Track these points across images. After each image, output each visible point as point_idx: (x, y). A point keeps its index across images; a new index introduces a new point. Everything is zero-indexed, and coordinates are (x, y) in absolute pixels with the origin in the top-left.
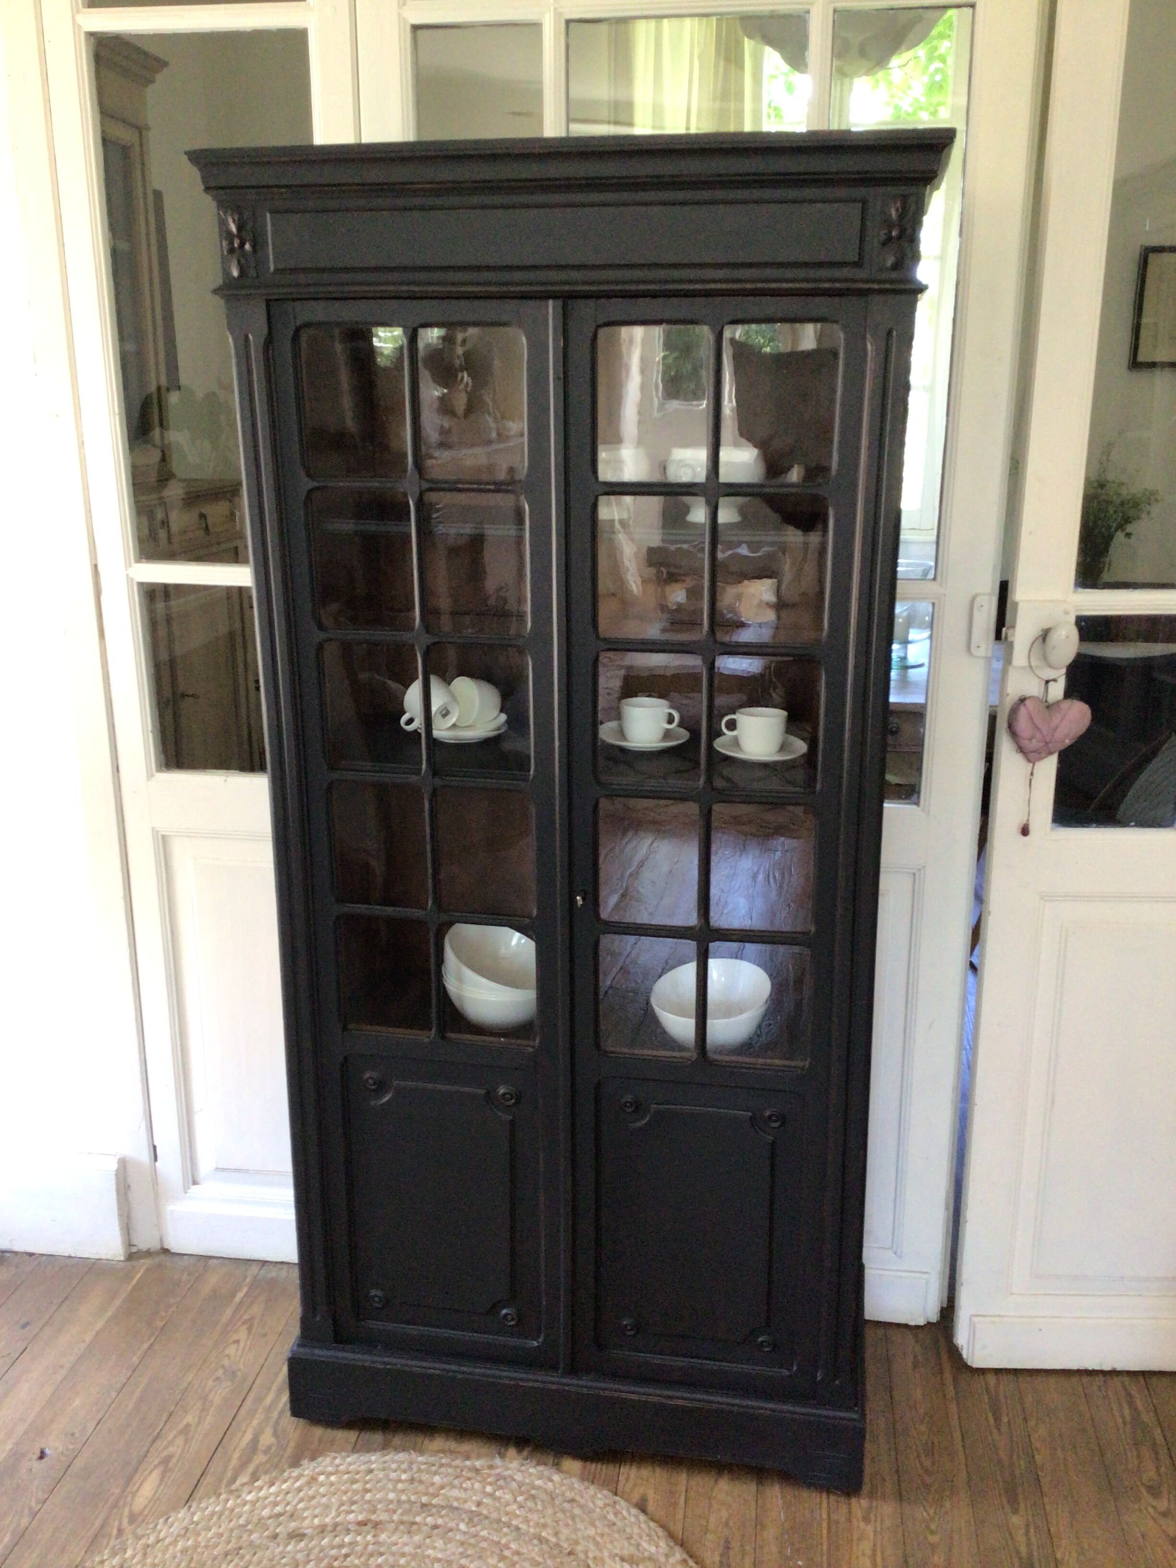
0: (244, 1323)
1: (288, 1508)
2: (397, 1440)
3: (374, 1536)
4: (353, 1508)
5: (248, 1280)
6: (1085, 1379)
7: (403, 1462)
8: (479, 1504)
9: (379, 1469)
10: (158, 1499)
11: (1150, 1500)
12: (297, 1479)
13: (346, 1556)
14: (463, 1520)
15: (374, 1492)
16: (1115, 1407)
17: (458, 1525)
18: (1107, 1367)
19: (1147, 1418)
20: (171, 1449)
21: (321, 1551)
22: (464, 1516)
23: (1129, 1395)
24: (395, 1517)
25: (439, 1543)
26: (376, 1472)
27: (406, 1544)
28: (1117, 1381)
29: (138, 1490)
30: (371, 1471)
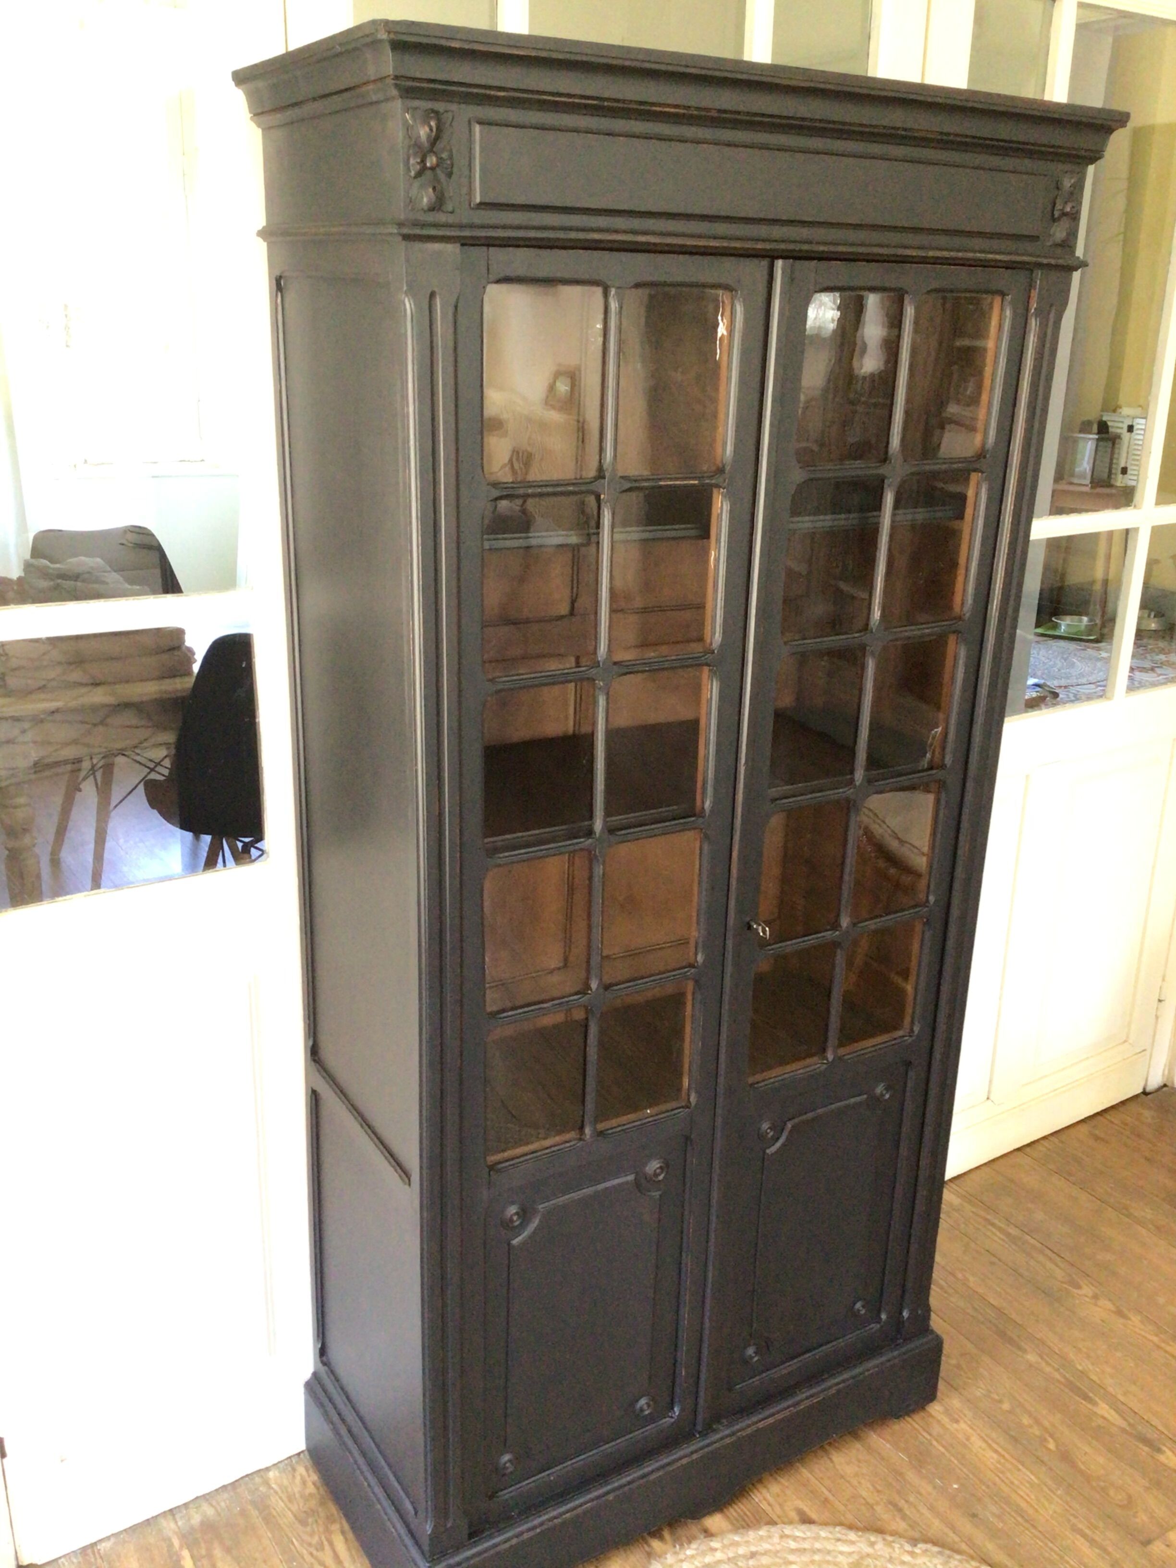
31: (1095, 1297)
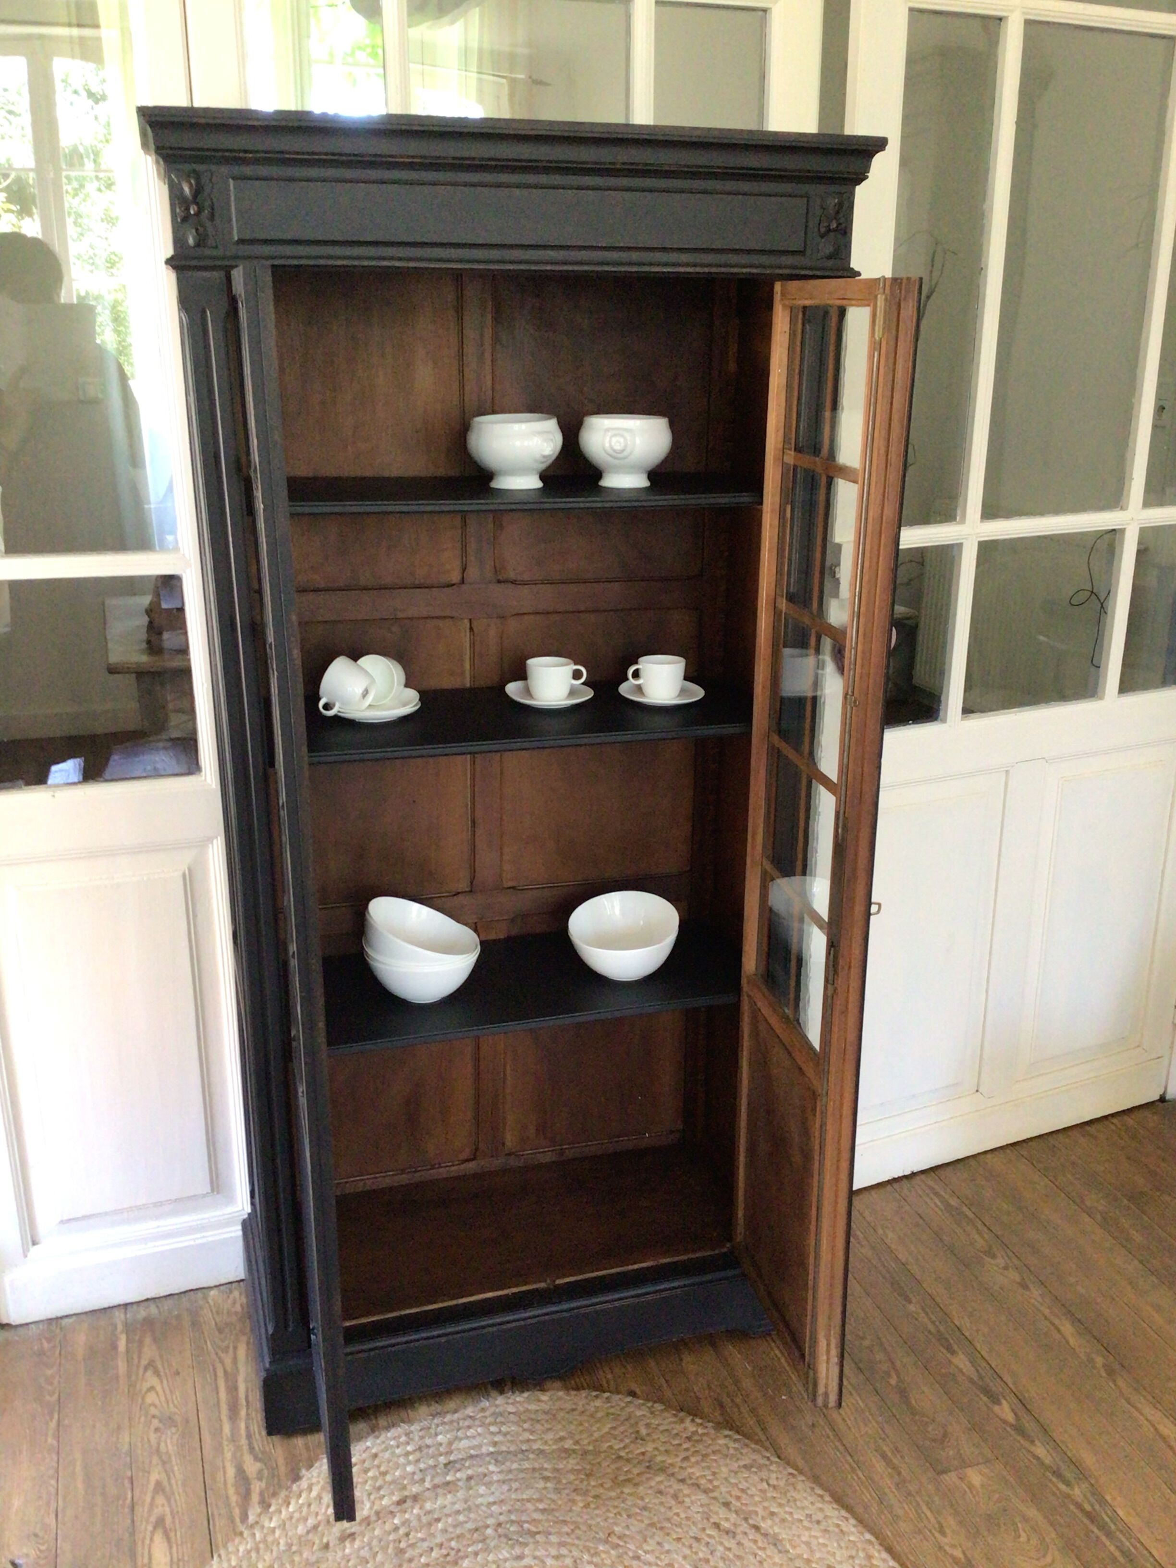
0: (146, 1369)
1: (319, 1518)
2: (382, 1422)
3: (421, 1508)
4: (382, 1492)
5: (120, 1327)
6: (896, 1186)
7: (399, 1437)
8: (495, 1444)
9: (383, 1451)
10: (179, 1560)
11: (992, 1261)
12: (310, 1489)
13: (407, 1535)
14: (489, 1463)
15: (392, 1472)
16: (928, 1200)
17: (488, 1469)
18: (907, 1173)
19: (954, 1202)
20: (157, 1511)
21: (380, 1540)
22: (488, 1459)
23: (932, 1189)
24: (427, 1485)
25: (482, 1490)
26: (381, 1455)
27: (453, 1504)
28: (917, 1180)
29: (150, 1559)
30: (375, 1456)
31: (1006, 1268)
